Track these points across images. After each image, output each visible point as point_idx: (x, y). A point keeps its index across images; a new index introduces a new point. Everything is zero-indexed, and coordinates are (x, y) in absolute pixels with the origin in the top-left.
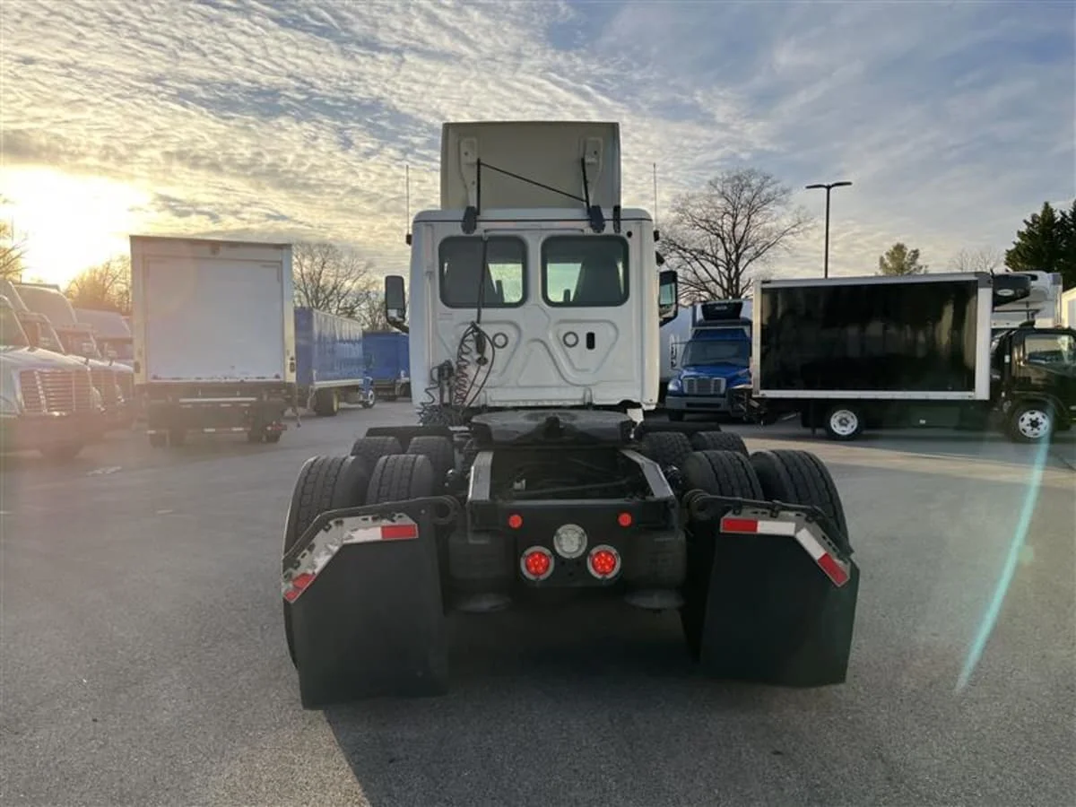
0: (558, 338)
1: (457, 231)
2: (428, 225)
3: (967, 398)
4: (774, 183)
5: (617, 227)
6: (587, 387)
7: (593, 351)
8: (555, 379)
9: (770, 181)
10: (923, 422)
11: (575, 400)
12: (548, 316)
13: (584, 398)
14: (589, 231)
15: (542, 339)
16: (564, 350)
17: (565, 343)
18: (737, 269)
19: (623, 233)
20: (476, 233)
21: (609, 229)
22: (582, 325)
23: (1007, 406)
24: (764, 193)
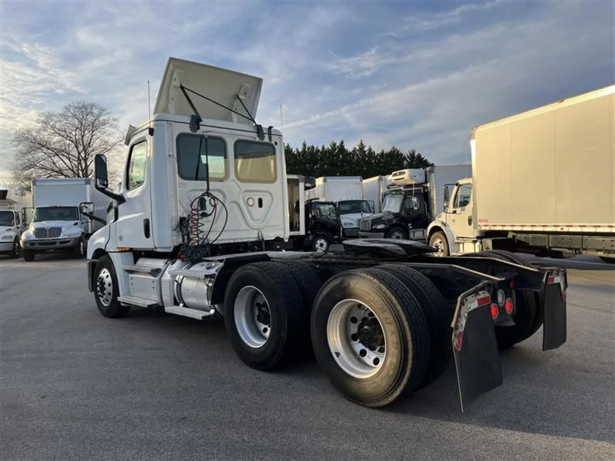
0: (244, 201)
1: (187, 129)
2: (168, 123)
3: (296, 234)
4: (108, 114)
5: (270, 138)
6: (259, 230)
7: (261, 209)
8: (244, 226)
9: (105, 112)
10: (278, 247)
11: (253, 238)
12: (239, 187)
13: (259, 237)
14: (258, 139)
15: (237, 201)
16: (247, 208)
17: (248, 203)
18: (86, 164)
19: (273, 142)
20: (199, 132)
21: (266, 140)
22: (256, 193)
23: (311, 237)
24: (101, 119)
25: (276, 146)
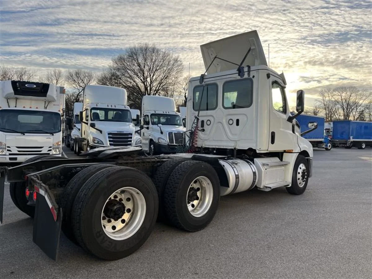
0: (227, 121)
1: (198, 83)
5: (249, 74)
6: (235, 141)
7: (238, 126)
8: (225, 138)
11: (232, 146)
12: (223, 113)
14: (239, 78)
15: (221, 122)
16: (228, 126)
17: (229, 123)
19: (251, 77)
20: (203, 83)
21: (246, 76)
22: (235, 116)
25: (253, 79)
